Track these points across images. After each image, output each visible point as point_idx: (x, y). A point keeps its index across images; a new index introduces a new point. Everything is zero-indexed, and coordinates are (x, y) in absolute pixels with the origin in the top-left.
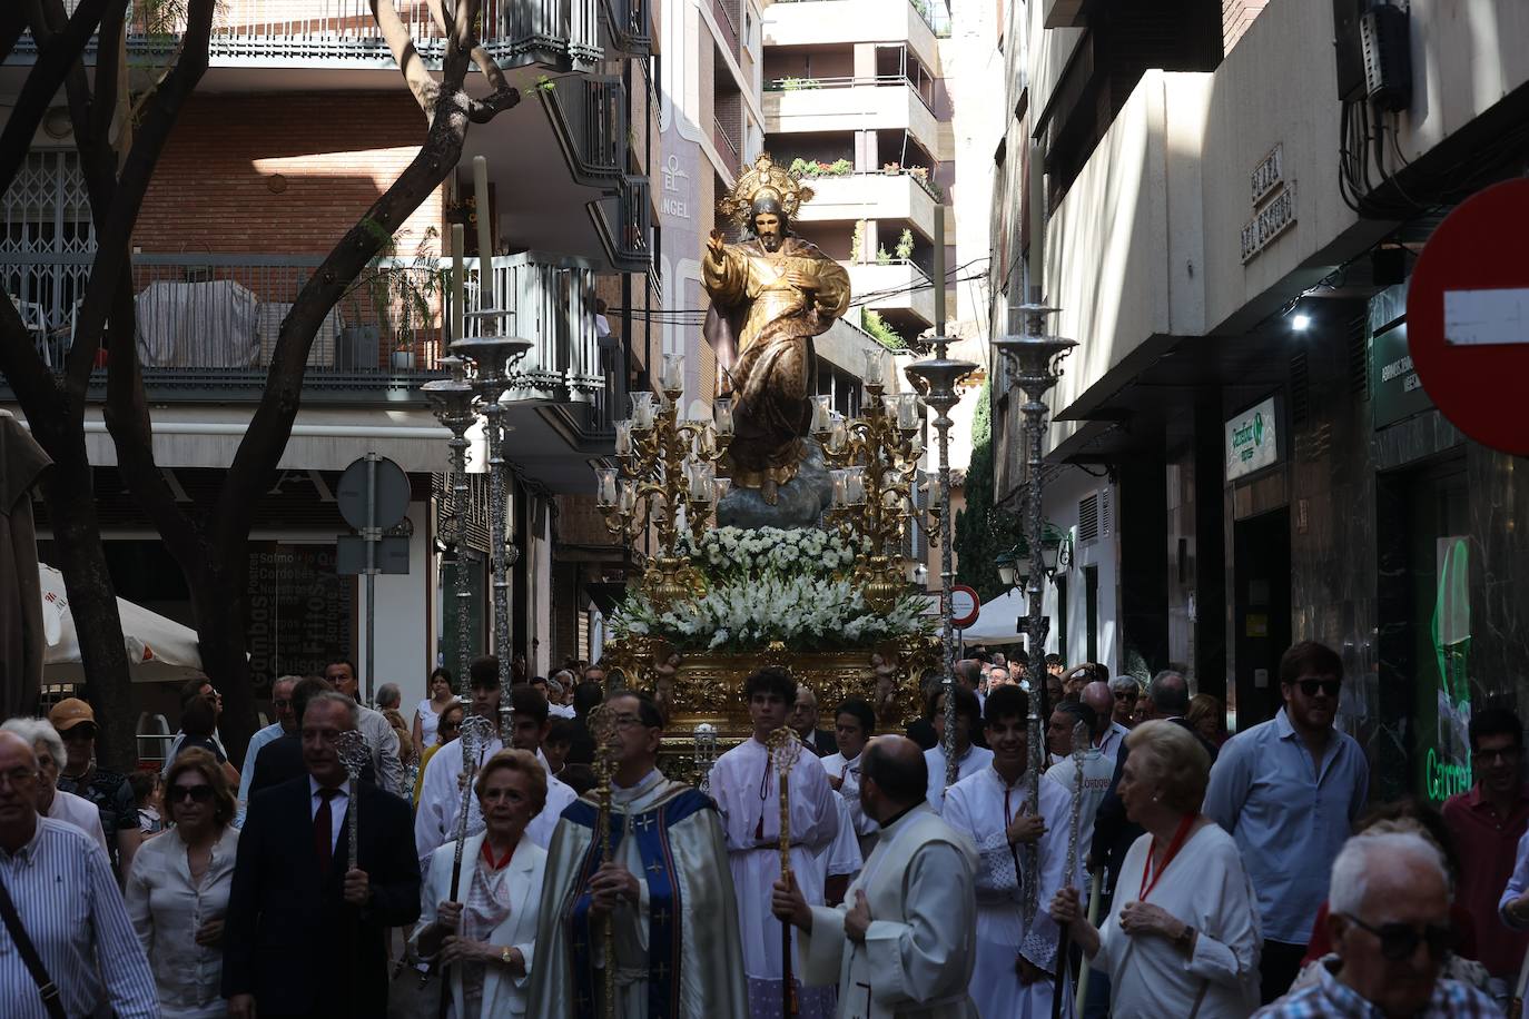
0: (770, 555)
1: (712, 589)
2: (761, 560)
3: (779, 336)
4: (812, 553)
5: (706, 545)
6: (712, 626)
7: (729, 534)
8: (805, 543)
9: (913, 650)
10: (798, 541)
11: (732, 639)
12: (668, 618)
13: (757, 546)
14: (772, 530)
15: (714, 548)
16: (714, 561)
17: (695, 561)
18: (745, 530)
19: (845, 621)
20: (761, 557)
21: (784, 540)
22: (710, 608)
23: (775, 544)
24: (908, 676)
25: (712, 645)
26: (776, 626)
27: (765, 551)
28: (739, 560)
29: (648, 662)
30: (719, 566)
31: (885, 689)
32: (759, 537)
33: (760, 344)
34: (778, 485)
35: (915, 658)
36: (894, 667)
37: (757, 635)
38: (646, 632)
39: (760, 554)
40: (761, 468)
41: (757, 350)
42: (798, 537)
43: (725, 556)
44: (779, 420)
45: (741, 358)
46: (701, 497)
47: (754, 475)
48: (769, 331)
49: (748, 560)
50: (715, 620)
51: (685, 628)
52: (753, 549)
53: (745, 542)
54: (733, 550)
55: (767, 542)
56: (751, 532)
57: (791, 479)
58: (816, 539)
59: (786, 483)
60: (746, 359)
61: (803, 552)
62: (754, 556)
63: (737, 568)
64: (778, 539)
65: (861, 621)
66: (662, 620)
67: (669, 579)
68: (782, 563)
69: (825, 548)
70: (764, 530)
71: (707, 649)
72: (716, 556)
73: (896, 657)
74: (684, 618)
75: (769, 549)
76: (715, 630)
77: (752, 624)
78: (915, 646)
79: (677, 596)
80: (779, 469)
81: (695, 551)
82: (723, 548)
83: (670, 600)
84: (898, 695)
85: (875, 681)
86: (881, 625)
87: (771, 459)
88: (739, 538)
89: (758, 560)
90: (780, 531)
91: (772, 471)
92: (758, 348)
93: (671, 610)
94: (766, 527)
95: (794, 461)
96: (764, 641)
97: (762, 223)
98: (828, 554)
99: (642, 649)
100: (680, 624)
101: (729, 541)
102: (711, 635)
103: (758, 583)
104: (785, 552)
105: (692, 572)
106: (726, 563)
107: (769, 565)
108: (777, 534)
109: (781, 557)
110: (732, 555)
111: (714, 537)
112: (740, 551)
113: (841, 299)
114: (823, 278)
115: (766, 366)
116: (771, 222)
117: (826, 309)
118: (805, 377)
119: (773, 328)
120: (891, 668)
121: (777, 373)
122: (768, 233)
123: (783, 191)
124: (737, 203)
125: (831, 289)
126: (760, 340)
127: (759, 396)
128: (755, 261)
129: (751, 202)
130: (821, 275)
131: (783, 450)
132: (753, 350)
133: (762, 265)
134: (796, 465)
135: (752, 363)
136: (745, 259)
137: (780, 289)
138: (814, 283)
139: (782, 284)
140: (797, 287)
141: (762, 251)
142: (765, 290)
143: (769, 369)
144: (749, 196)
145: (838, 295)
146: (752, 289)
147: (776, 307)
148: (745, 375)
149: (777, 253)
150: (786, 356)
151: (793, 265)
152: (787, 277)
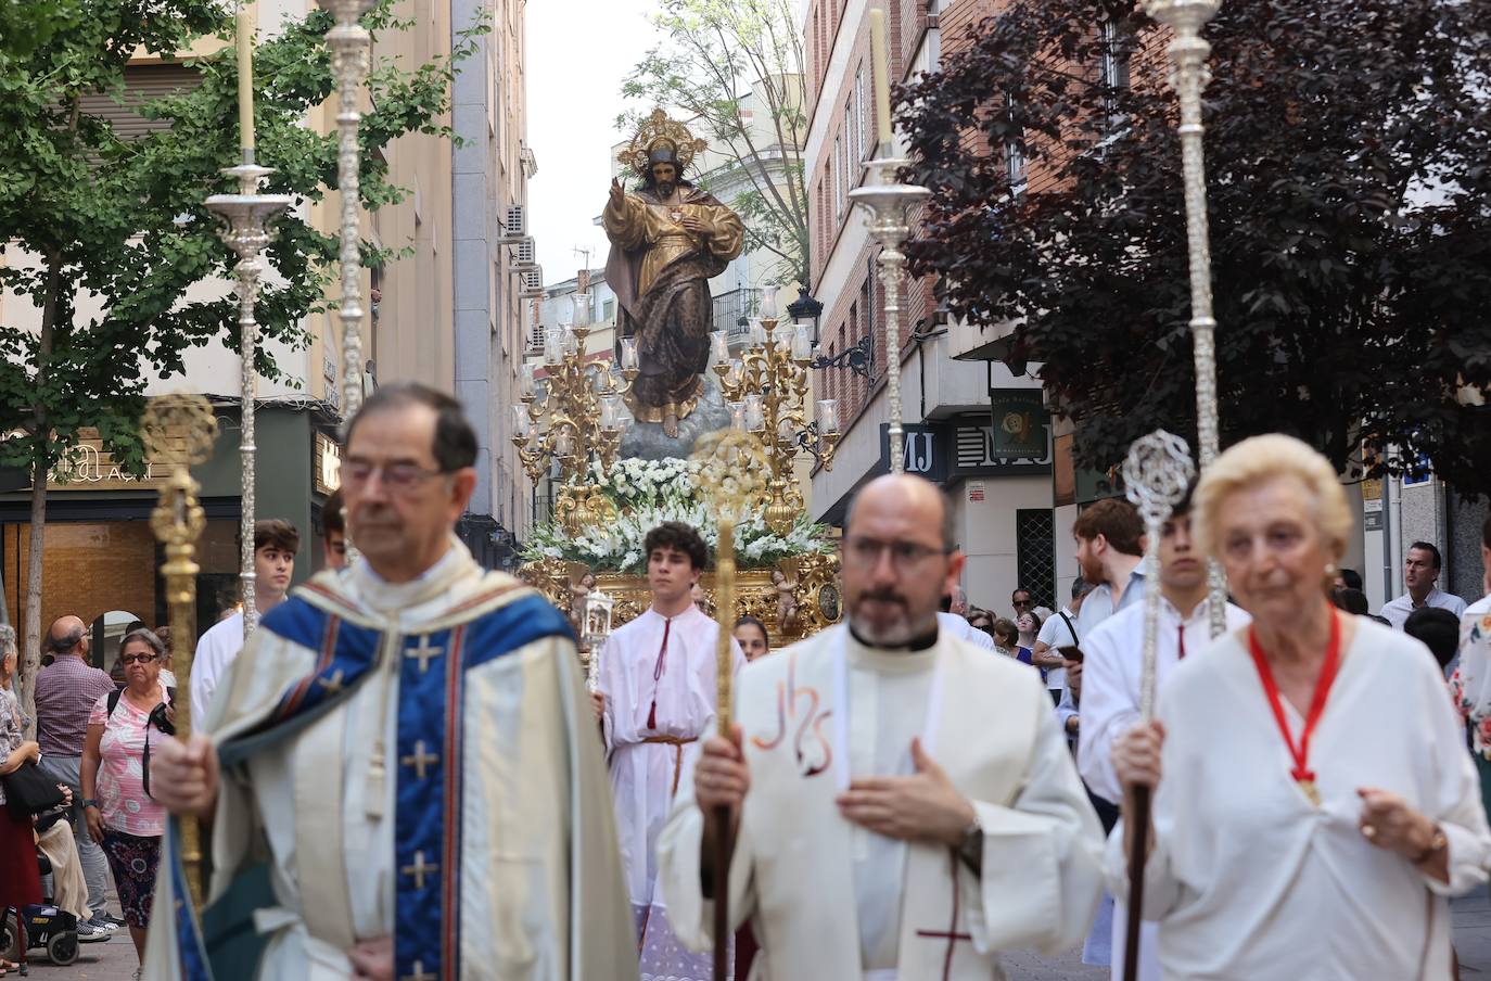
0: (672, 484)
1: (620, 514)
2: (665, 489)
3: (680, 278)
5: (612, 476)
6: (623, 549)
7: (633, 465)
9: (812, 567)
12: (580, 541)
13: (660, 476)
14: (674, 460)
15: (620, 478)
16: (621, 490)
17: (604, 489)
18: (649, 461)
19: (747, 542)
20: (665, 486)
21: (686, 470)
22: (620, 532)
23: (678, 473)
24: (807, 592)
25: (623, 567)
27: (669, 480)
28: (644, 489)
29: (565, 583)
30: (625, 494)
31: (787, 604)
32: (664, 467)
33: (660, 286)
34: (679, 420)
35: (815, 576)
36: (794, 584)
38: (560, 556)
39: (664, 482)
40: (662, 404)
41: (657, 292)
43: (631, 485)
44: (679, 357)
45: (642, 299)
46: (610, 427)
47: (655, 410)
48: (667, 273)
49: (653, 487)
50: (626, 543)
51: (599, 551)
52: (658, 479)
53: (650, 473)
54: (639, 480)
55: (670, 472)
56: (655, 463)
57: (690, 413)
59: (685, 419)
60: (647, 301)
62: (658, 485)
63: (640, 496)
64: (680, 469)
65: (762, 540)
66: (575, 544)
67: (581, 505)
68: (685, 491)
70: (667, 460)
71: (617, 570)
72: (622, 487)
73: (796, 575)
74: (596, 542)
75: (672, 478)
76: (626, 551)
78: (814, 563)
79: (590, 521)
80: (679, 403)
81: (604, 482)
82: (628, 478)
83: (583, 526)
84: (799, 609)
85: (776, 597)
86: (781, 545)
87: (672, 395)
88: (644, 469)
89: (662, 489)
90: (682, 461)
91: (673, 405)
92: (658, 289)
93: (583, 534)
94: (669, 458)
95: (693, 397)
97: (659, 172)
99: (557, 572)
100: (592, 547)
101: (635, 472)
102: (622, 557)
103: (664, 509)
104: (687, 481)
105: (603, 500)
106: (632, 492)
107: (673, 492)
108: (680, 464)
109: (684, 485)
110: (638, 484)
111: (620, 468)
112: (645, 480)
113: (735, 243)
114: (717, 223)
115: (665, 307)
116: (667, 171)
117: (720, 252)
118: (703, 317)
119: (672, 270)
120: (792, 584)
121: (676, 312)
122: (664, 182)
123: (678, 142)
124: (635, 155)
125: (725, 233)
126: (659, 282)
127: (659, 335)
128: (653, 208)
129: (648, 153)
130: (715, 221)
131: (682, 386)
132: (652, 291)
133: (660, 211)
134: (695, 400)
135: (652, 303)
136: (644, 206)
137: (677, 234)
138: (710, 228)
139: (679, 229)
140: (694, 232)
141: (660, 200)
142: (664, 235)
143: (668, 310)
144: (645, 147)
145: (732, 238)
146: (651, 234)
147: (674, 251)
148: (647, 316)
149: (674, 201)
150: (684, 297)
151: (689, 211)
152: (683, 222)
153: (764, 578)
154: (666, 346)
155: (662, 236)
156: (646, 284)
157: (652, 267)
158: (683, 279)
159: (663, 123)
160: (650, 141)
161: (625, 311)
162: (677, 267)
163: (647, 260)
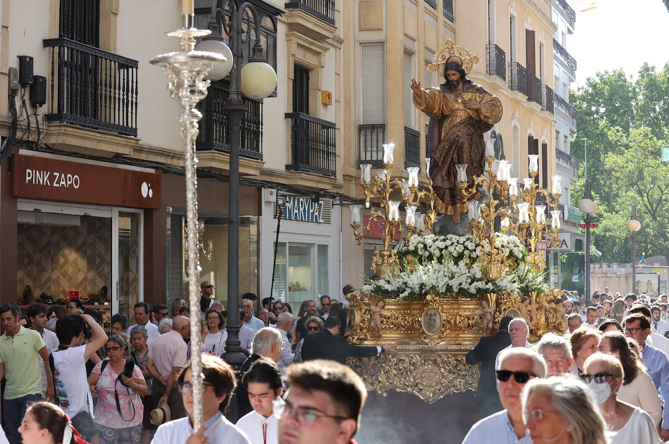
0: (449, 249)
2: (443, 252)
4: (470, 248)
7: (430, 238)
8: (468, 244)
10: (464, 242)
11: (412, 294)
13: (442, 245)
14: (452, 236)
15: (421, 246)
16: (420, 253)
18: (439, 236)
19: (470, 284)
20: (444, 250)
21: (457, 241)
23: (453, 243)
25: (401, 297)
27: (446, 247)
28: (433, 252)
30: (421, 256)
31: (488, 320)
32: (444, 240)
34: (462, 213)
37: (424, 291)
40: (454, 204)
43: (426, 250)
47: (450, 207)
49: (438, 251)
51: (389, 288)
53: (438, 242)
54: (430, 247)
55: (448, 242)
56: (442, 237)
61: (466, 248)
62: (441, 250)
63: (430, 256)
64: (455, 241)
67: (385, 261)
68: (455, 254)
70: (449, 236)
72: (421, 251)
75: (449, 246)
77: (422, 286)
80: (462, 204)
82: (425, 246)
83: (383, 273)
87: (458, 199)
88: (434, 241)
90: (457, 237)
91: (459, 205)
97: (449, 75)
104: (457, 248)
106: (427, 254)
107: (448, 254)
108: (455, 238)
109: (455, 250)
110: (431, 249)
112: (434, 247)
114: (484, 104)
116: (456, 74)
117: (486, 120)
119: (456, 130)
122: (454, 81)
124: (438, 66)
126: (450, 135)
127: (449, 166)
128: (447, 95)
129: (445, 64)
133: (451, 97)
136: (441, 94)
137: (460, 110)
138: (480, 106)
139: (461, 107)
140: (469, 109)
141: (451, 90)
144: (444, 62)
146: (446, 111)
149: (459, 91)
151: (467, 96)
152: (464, 103)
155: (452, 111)
157: (446, 128)
160: (447, 58)
163: (446, 123)
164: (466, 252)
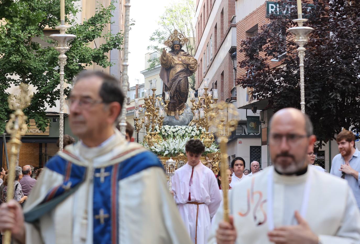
0: (178, 132)
1: (163, 140)
3: (181, 76)
4: (189, 132)
5: (161, 130)
6: (164, 150)
7: (167, 127)
8: (187, 129)
9: (216, 156)
10: (185, 129)
11: (170, 153)
12: (153, 147)
14: (178, 126)
15: (163, 130)
16: (163, 134)
17: (159, 133)
18: (171, 126)
20: (175, 133)
22: (164, 145)
23: (179, 130)
24: (215, 163)
25: (164, 155)
26: (181, 150)
28: (170, 133)
31: (210, 166)
32: (175, 128)
33: (175, 78)
34: (179, 115)
35: (217, 158)
36: (212, 160)
37: (176, 152)
39: (175, 132)
40: (175, 111)
41: (174, 80)
42: (185, 128)
43: (166, 132)
44: (179, 98)
45: (170, 82)
46: (162, 116)
47: (173, 112)
48: (177, 75)
49: (172, 133)
50: (165, 149)
51: (158, 150)
52: (174, 131)
53: (171, 129)
54: (168, 131)
55: (177, 129)
56: (173, 127)
57: (182, 113)
58: (189, 128)
59: (181, 115)
60: (171, 82)
61: (186, 132)
62: (174, 133)
63: (168, 135)
64: (180, 128)
66: (151, 148)
67: (153, 137)
68: (181, 134)
69: (192, 131)
70: (176, 126)
72: (164, 133)
73: (212, 158)
74: (157, 148)
75: (177, 131)
76: (165, 150)
77: (175, 150)
79: (155, 142)
80: (179, 111)
81: (159, 131)
82: (165, 130)
83: (153, 143)
86: (208, 150)
87: (177, 108)
88: (170, 128)
90: (180, 126)
91: (178, 111)
92: (174, 79)
93: (153, 146)
94: (177, 125)
95: (183, 109)
96: (178, 154)
97: (175, 47)
98: (193, 132)
100: (156, 149)
101: (167, 129)
102: (164, 152)
103: (176, 139)
104: (182, 132)
105: (159, 136)
106: (166, 134)
107: (178, 134)
108: (179, 127)
110: (168, 132)
111: (163, 128)
112: (170, 131)
113: (196, 67)
114: (191, 61)
115: (176, 84)
116: (178, 47)
117: (191, 69)
118: (186, 87)
119: (179, 74)
120: (211, 161)
121: (179, 86)
122: (177, 50)
123: (181, 39)
124: (169, 42)
125: (193, 64)
126: (175, 77)
127: (175, 92)
128: (174, 57)
129: (172, 42)
130: (190, 61)
131: (180, 106)
132: (173, 80)
133: (175, 58)
134: (184, 110)
135: (173, 83)
136: (171, 56)
137: (180, 64)
138: (189, 63)
139: (181, 63)
140: (184, 64)
141: (175, 54)
142: (176, 64)
143: (177, 85)
144: (172, 40)
145: (195, 66)
146: (173, 64)
147: (179, 69)
148: (171, 86)
149: (179, 55)
150: (182, 81)
151: (183, 58)
152: (182, 61)
153: (203, 159)
154: (176, 95)
155: (176, 65)
156: (171, 77)
157: (173, 73)
158: (182, 76)
159: (177, 33)
161: (165, 85)
162: (180, 73)
163: (172, 71)
164: (187, 134)
